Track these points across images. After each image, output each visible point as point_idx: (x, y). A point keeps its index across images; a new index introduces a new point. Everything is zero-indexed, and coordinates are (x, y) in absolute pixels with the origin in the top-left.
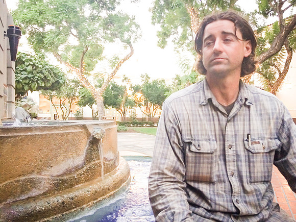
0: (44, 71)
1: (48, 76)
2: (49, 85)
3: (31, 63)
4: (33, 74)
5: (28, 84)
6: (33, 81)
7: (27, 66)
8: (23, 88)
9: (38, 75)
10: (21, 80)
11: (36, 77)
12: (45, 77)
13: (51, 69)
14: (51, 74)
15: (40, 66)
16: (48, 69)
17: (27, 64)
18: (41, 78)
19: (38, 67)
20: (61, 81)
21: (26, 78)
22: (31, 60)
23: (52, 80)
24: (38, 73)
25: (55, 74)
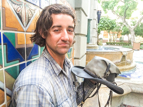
0: (108, 23)
1: (109, 25)
2: (109, 28)
3: (103, 20)
4: (103, 24)
5: (101, 29)
6: (103, 27)
7: (102, 21)
8: (99, 31)
9: (105, 25)
10: (99, 27)
11: (105, 26)
12: (108, 25)
13: (111, 21)
14: (110, 24)
15: (106, 21)
16: (109, 22)
17: (101, 20)
18: (106, 26)
19: (105, 21)
20: (114, 26)
21: (101, 26)
22: (103, 19)
23: (111, 26)
24: (105, 24)
25: (112, 24)
